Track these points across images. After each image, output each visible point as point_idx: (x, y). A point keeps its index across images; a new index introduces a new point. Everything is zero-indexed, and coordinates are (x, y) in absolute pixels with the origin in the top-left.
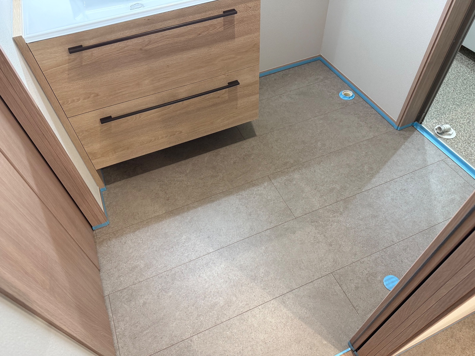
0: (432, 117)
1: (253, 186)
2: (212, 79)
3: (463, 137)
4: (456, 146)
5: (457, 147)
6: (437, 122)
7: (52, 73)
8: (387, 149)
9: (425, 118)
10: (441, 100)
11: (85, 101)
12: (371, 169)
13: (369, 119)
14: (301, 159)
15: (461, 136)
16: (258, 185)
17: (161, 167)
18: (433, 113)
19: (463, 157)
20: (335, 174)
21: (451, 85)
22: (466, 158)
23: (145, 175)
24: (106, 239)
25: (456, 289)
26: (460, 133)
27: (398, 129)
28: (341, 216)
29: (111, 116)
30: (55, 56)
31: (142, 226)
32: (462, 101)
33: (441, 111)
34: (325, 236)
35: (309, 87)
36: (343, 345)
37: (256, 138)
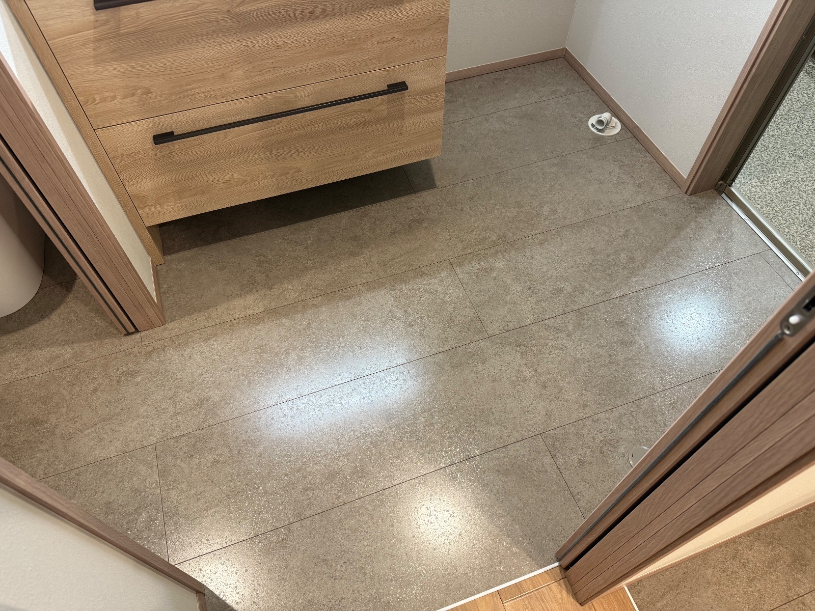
0: (751, 174)
1: (421, 276)
2: (359, 76)
3: (801, 215)
4: (787, 230)
5: (788, 232)
6: (759, 184)
7: (65, 45)
8: (665, 226)
9: (739, 176)
10: (770, 146)
11: (125, 100)
12: (632, 259)
13: (639, 170)
14: (510, 235)
15: (797, 213)
16: (430, 275)
17: (262, 230)
18: (753, 168)
19: (796, 250)
20: (566, 264)
21: (793, 121)
22: (801, 253)
23: (234, 242)
24: (158, 349)
25: (732, 482)
26: (798, 208)
27: (689, 193)
28: (568, 338)
29: (172, 132)
30: (70, 14)
31: (222, 331)
32: (809, 150)
33: (769, 165)
34: (536, 370)
35: (539, 105)
36: (546, 557)
37: (435, 190)
